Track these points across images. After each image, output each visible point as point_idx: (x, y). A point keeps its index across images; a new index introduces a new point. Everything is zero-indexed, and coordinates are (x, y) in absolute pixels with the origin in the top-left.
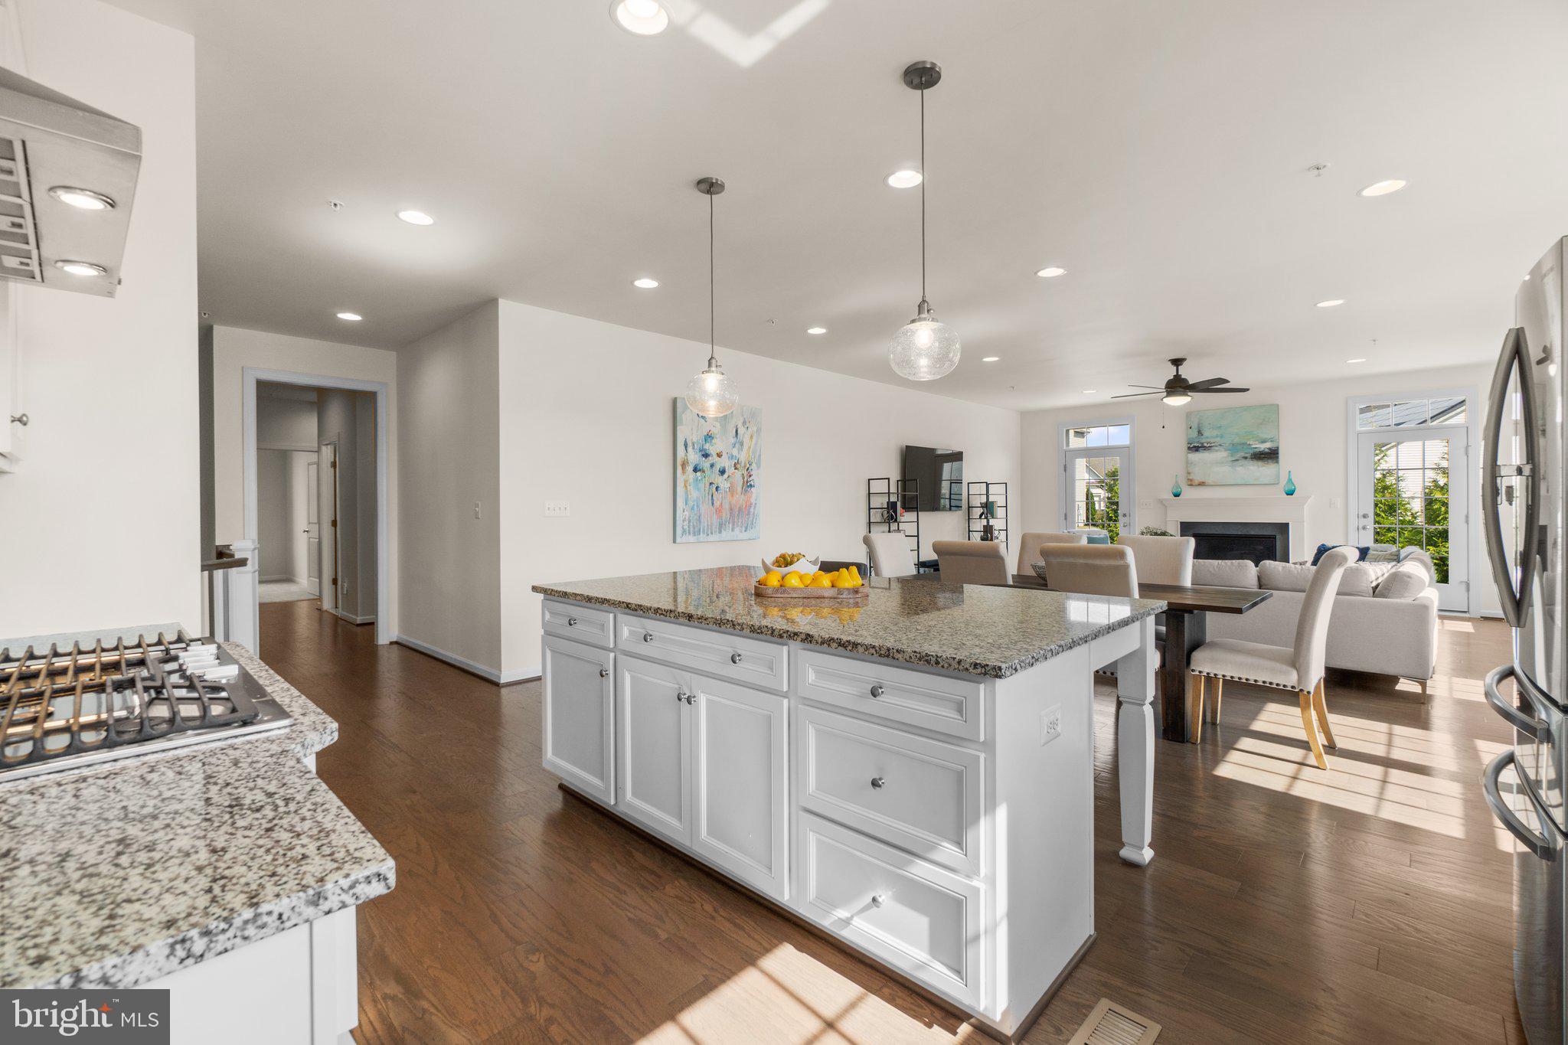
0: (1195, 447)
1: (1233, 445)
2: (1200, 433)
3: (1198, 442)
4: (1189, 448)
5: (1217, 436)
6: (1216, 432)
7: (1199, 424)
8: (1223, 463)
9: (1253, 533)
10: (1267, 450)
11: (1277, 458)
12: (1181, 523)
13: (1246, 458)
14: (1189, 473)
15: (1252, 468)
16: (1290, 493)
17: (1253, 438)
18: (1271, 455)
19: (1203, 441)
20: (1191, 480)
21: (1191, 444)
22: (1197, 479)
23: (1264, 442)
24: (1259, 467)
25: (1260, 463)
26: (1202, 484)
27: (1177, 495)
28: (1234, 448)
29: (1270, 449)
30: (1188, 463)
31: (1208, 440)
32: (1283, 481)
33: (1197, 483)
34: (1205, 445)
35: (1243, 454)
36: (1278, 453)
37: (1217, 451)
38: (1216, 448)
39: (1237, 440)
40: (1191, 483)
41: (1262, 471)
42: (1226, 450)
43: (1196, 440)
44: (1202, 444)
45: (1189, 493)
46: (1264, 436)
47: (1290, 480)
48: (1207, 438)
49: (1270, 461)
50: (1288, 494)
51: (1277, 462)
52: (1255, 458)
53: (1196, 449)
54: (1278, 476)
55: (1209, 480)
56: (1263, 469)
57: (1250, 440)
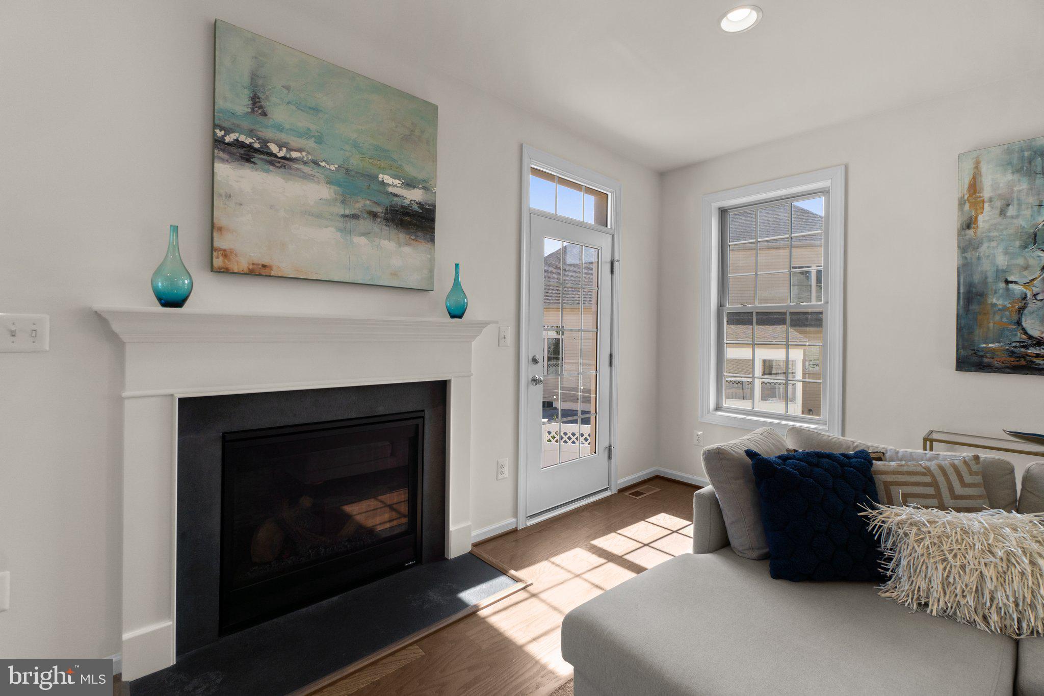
0: (238, 144)
1: (348, 171)
2: (257, 104)
3: (251, 133)
4: (218, 143)
5: (305, 135)
6: (303, 122)
7: (254, 77)
8: (319, 216)
9: (381, 410)
10: (415, 207)
11: (433, 229)
12: (180, 400)
13: (374, 215)
14: (214, 231)
16: (457, 314)
17: (391, 167)
18: (421, 221)
19: (268, 134)
20: (226, 254)
21: (228, 131)
22: (244, 252)
23: (410, 184)
24: (400, 245)
25: (402, 236)
27: (171, 303)
28: (347, 182)
29: (420, 204)
30: (212, 194)
31: (283, 137)
32: (444, 285)
33: (243, 264)
34: (274, 148)
35: (367, 204)
36: (433, 220)
37: (306, 177)
38: (306, 169)
39: (355, 162)
40: (221, 267)
41: (406, 256)
42: (330, 182)
43: (246, 124)
44: (265, 142)
45: (211, 300)
46: (412, 171)
47: (457, 283)
48: (280, 128)
49: (420, 234)
50: (453, 316)
51: (432, 240)
52: (393, 220)
53: (241, 153)
54: (435, 272)
55: (283, 265)
56: (407, 250)
57: (383, 170)
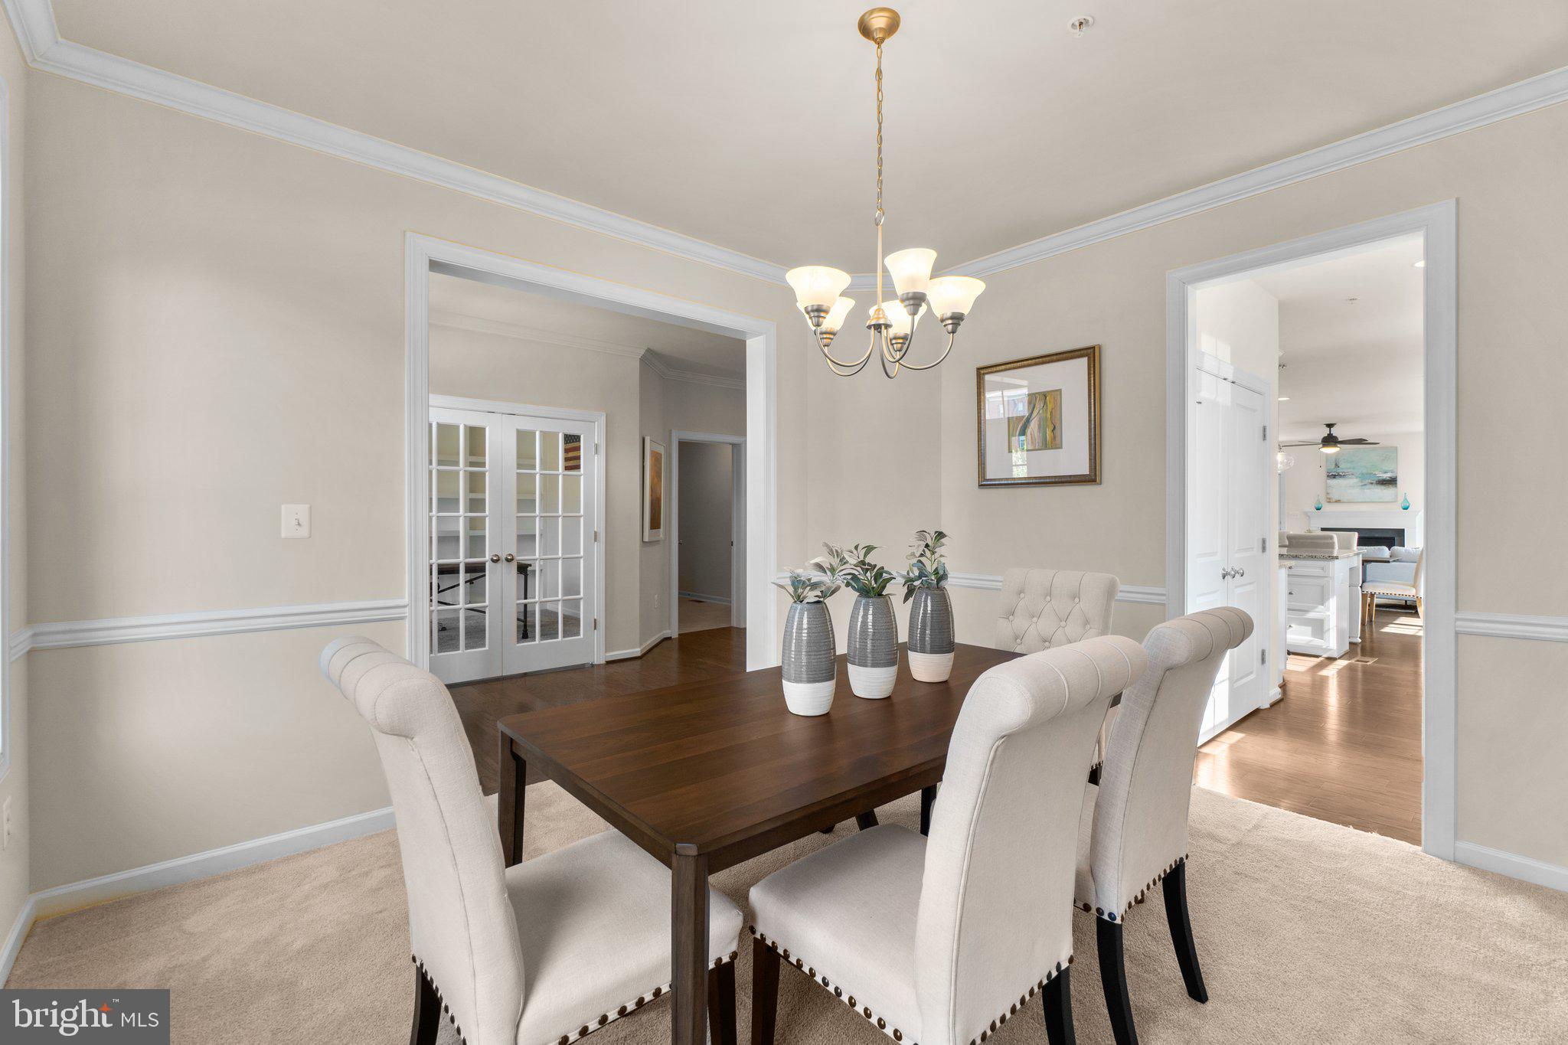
1: (1363, 474)
2: (1337, 466)
4: (1328, 476)
5: (1350, 468)
6: (1349, 465)
7: (1336, 460)
8: (1354, 486)
9: (1377, 536)
10: (1388, 478)
11: (1396, 484)
13: (1372, 483)
14: (1328, 493)
15: (1377, 490)
16: (1406, 508)
17: (1379, 469)
18: (1392, 482)
19: (1338, 471)
20: (1330, 499)
21: (1330, 474)
22: (1335, 497)
23: (1386, 472)
24: (1382, 490)
25: (1383, 487)
26: (1338, 501)
27: (1318, 509)
28: (1362, 477)
29: (1390, 477)
30: (1327, 487)
31: (1343, 472)
32: (1400, 500)
33: (1334, 500)
34: (1341, 474)
35: (1370, 481)
36: (1396, 481)
37: (1351, 478)
38: (1349, 476)
39: (1365, 471)
40: (1329, 501)
41: (1386, 492)
42: (1357, 478)
43: (1334, 472)
44: (1338, 473)
45: (1327, 508)
46: (1386, 468)
47: (1405, 499)
48: (1342, 470)
49: (1390, 486)
50: (1404, 509)
51: (1396, 487)
52: (1379, 483)
53: (1334, 477)
54: (1396, 496)
55: (1342, 499)
56: (1385, 491)
57: (1374, 471)
